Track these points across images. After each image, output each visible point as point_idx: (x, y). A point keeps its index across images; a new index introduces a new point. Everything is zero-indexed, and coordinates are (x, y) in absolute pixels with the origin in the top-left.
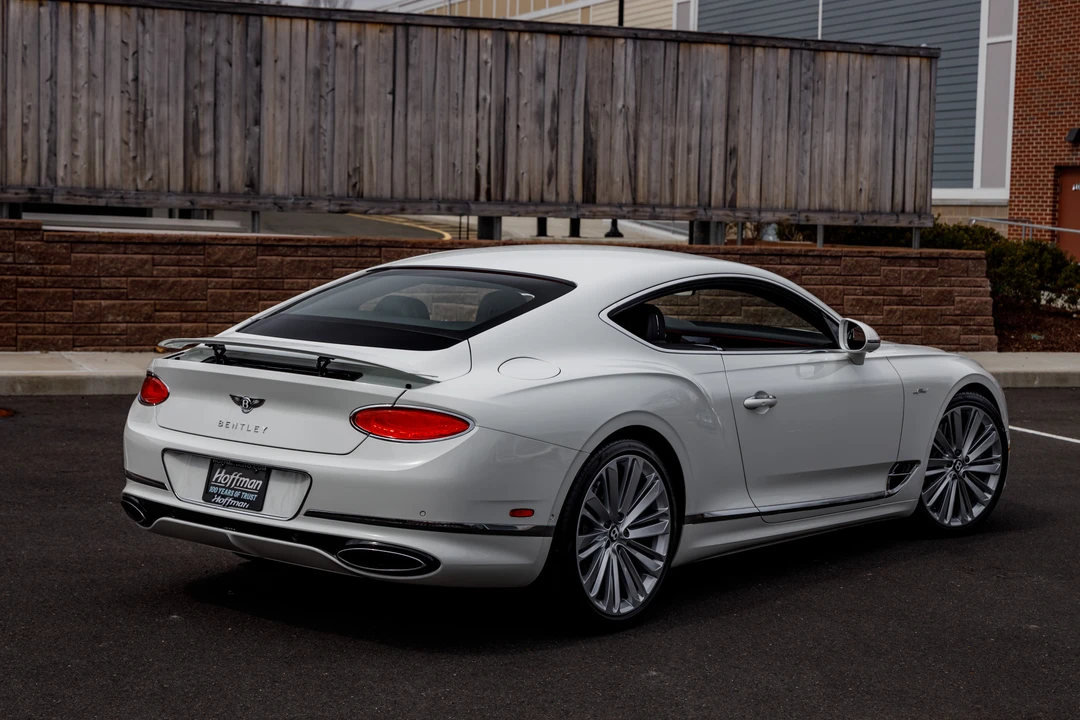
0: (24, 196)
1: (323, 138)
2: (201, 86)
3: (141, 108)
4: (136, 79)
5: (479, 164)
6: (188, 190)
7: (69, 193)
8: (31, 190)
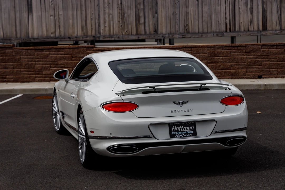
0: (92, 38)
1: (176, 16)
2: (140, 4)
3: (123, 11)
4: (121, 3)
5: (227, 20)
6: (137, 34)
7: (104, 37)
8: (94, 37)
